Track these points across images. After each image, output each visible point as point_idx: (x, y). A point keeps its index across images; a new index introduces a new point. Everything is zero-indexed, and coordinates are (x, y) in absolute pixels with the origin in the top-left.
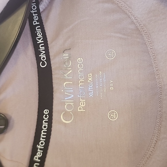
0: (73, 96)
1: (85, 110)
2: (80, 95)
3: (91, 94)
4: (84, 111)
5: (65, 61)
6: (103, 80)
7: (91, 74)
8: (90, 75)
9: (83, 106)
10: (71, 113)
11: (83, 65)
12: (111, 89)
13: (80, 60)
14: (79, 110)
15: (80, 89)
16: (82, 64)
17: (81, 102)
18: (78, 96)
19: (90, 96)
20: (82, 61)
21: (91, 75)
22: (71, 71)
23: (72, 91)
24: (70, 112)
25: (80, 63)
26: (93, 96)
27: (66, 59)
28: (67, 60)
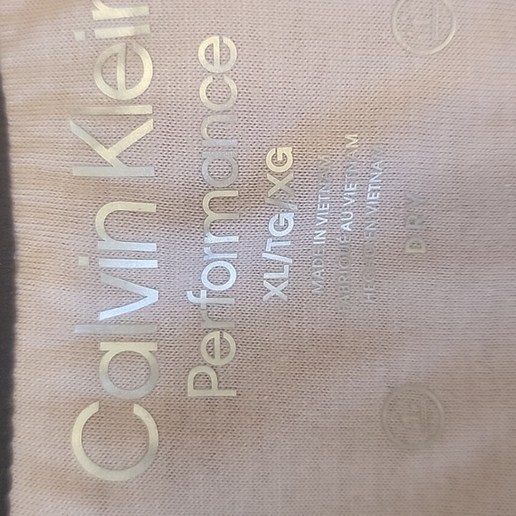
0: (152, 296)
1: (233, 393)
2: (203, 293)
3: (275, 283)
4: (228, 399)
5: (106, 53)
6: (361, 195)
7: (288, 151)
8: (280, 158)
9: (217, 362)
10: (138, 411)
11: (233, 87)
12: (409, 251)
13: (216, 49)
14: (192, 393)
15: (206, 250)
16: (228, 80)
17: (208, 338)
18: (190, 294)
19: (265, 298)
20: (234, 56)
21: (290, 159)
22: (147, 127)
23: (153, 264)
24: (132, 402)
25: (216, 68)
26: (285, 298)
27: (110, 42)
28: (118, 48)
